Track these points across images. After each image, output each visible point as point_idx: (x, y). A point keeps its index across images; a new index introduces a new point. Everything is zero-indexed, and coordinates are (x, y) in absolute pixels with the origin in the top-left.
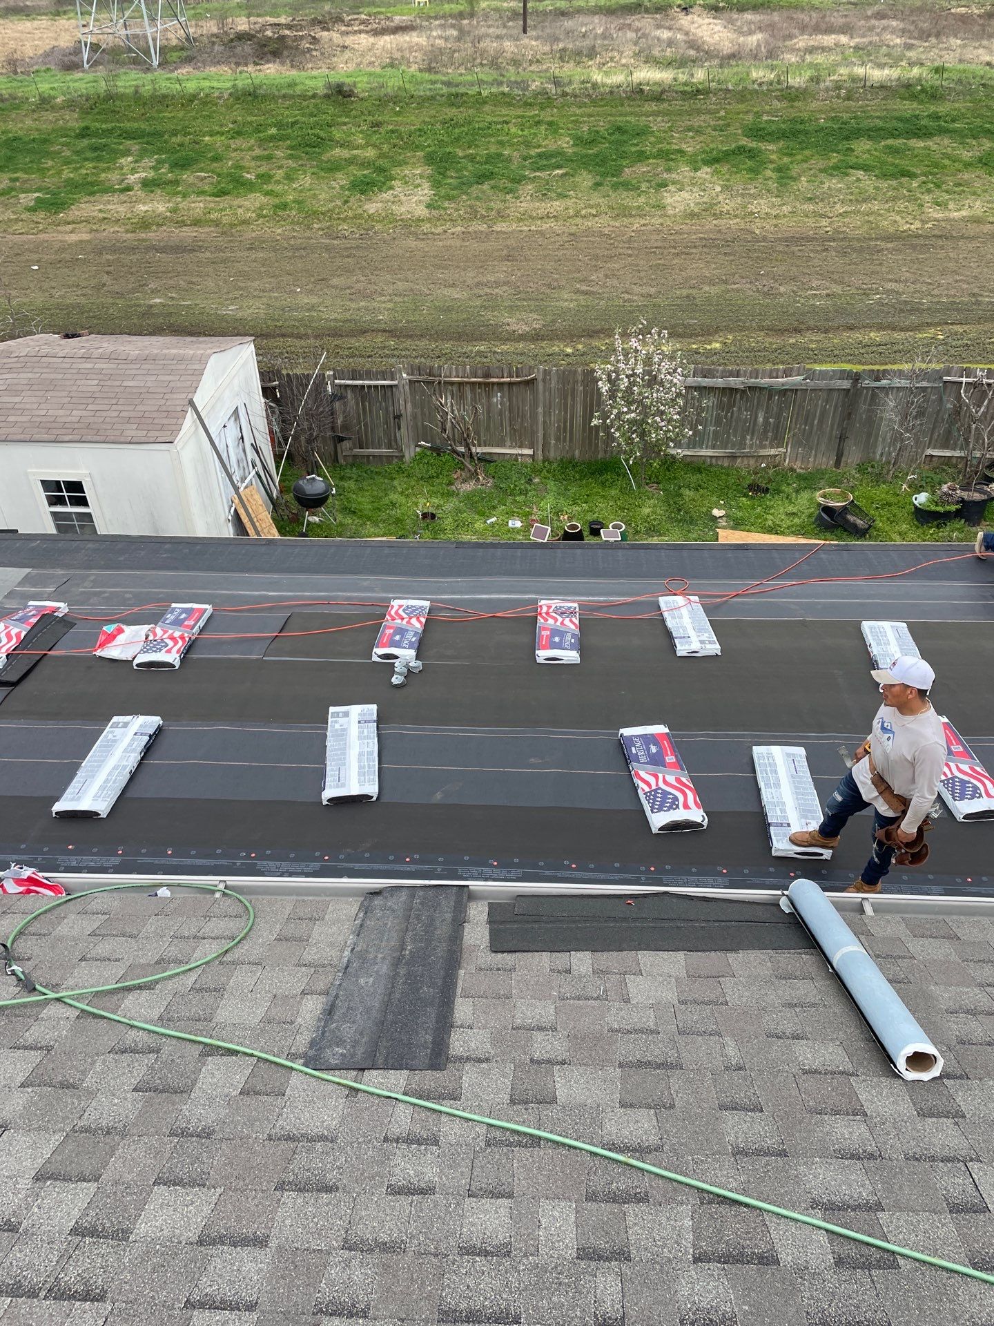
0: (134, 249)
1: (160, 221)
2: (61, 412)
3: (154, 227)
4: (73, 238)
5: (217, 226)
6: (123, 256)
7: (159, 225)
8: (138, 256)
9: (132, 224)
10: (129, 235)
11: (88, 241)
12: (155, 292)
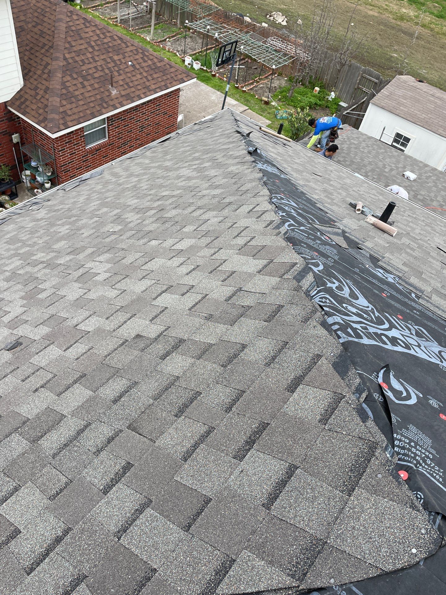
0: (393, 28)
1: (409, 19)
2: (419, 113)
3: (405, 21)
4: (371, 13)
5: (431, 31)
6: (388, 29)
7: (407, 21)
8: (394, 32)
9: (397, 16)
10: (394, 21)
11: (376, 17)
12: (395, 51)
